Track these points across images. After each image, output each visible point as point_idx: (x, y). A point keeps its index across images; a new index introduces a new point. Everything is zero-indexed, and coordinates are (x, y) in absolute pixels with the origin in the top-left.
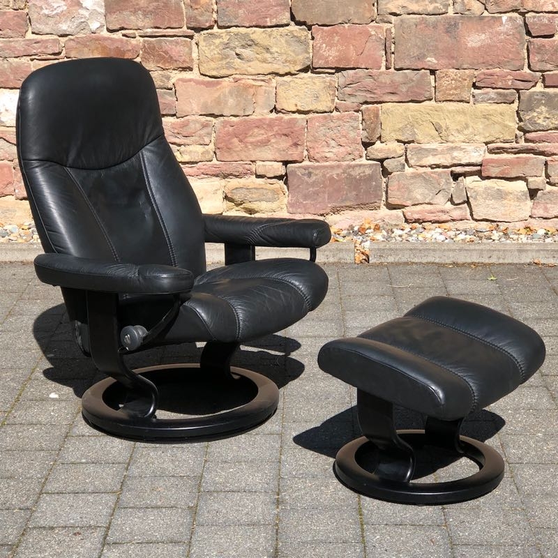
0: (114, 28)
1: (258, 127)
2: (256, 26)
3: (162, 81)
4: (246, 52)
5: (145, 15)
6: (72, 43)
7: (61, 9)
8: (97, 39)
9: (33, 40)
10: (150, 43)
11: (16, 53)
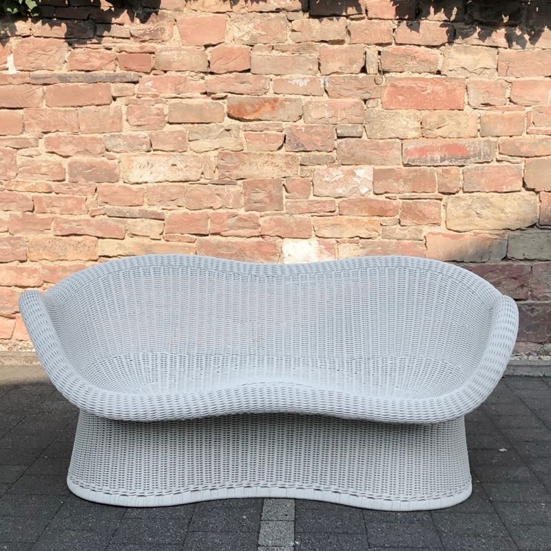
0: (381, 192)
1: (491, 271)
2: (495, 192)
3: (416, 234)
4: (485, 212)
5: (405, 183)
6: (345, 204)
7: (338, 177)
8: (366, 200)
9: (315, 201)
10: (409, 204)
11: (301, 210)
